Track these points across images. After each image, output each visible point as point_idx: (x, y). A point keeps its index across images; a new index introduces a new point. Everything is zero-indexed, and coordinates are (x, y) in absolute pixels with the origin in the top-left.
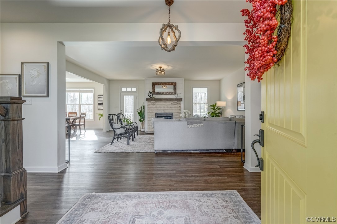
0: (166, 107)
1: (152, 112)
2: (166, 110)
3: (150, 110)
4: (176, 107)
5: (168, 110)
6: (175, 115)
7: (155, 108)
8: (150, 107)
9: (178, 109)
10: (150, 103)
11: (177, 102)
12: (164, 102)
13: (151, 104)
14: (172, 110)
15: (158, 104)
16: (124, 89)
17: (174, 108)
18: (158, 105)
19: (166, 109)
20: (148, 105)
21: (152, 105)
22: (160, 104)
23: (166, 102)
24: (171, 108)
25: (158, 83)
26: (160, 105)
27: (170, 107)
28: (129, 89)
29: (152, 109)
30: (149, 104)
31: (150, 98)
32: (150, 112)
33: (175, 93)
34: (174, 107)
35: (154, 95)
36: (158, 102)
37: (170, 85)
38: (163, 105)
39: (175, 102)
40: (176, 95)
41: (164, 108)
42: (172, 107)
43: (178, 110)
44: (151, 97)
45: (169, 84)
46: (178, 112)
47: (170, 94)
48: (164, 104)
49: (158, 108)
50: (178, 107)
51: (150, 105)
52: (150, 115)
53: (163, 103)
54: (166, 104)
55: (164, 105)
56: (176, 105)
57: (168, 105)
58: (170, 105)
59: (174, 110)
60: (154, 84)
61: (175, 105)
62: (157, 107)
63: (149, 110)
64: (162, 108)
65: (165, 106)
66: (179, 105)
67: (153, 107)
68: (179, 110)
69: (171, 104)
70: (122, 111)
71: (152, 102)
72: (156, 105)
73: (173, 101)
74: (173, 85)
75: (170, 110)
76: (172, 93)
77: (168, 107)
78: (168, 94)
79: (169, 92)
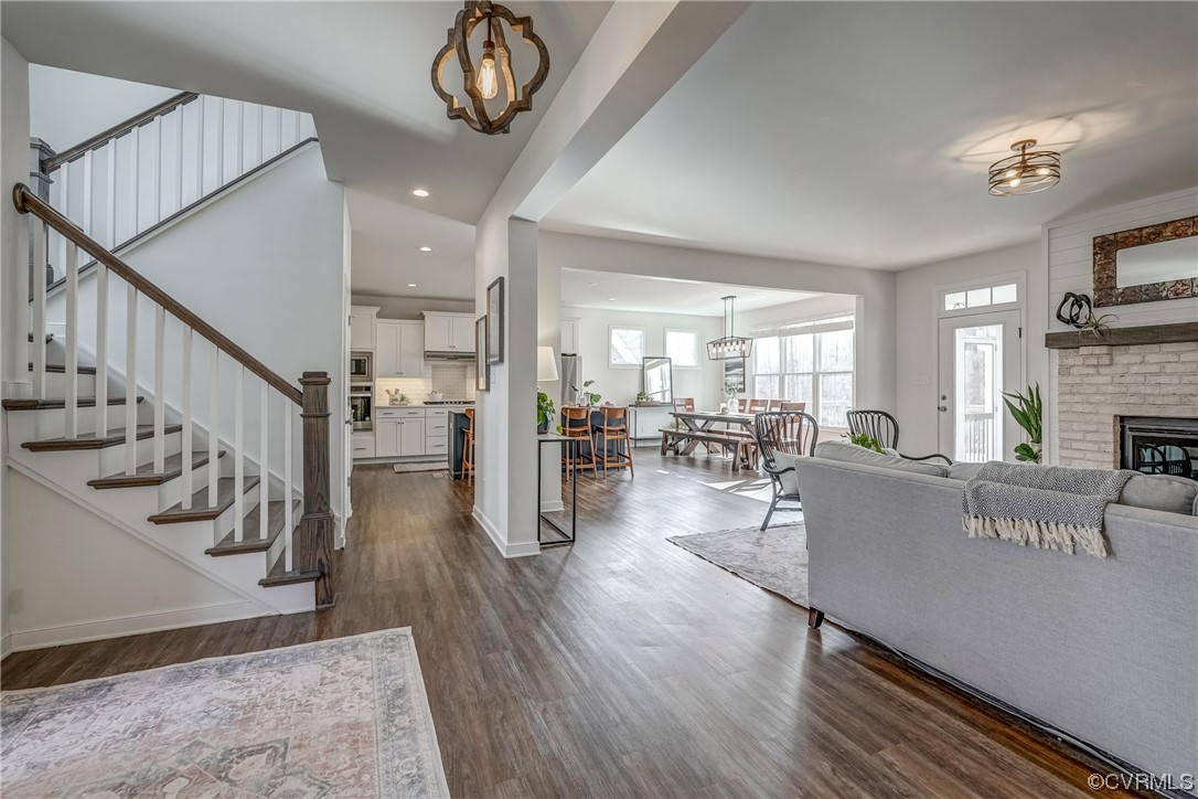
1: (1088, 408)
3: (1078, 398)
7: (1111, 389)
8: (1078, 380)
10: (1073, 358)
13: (1079, 361)
15: (1136, 359)
16: (953, 301)
18: (1133, 368)
20: (1064, 371)
21: (1092, 371)
22: (1152, 358)
25: (1140, 229)
26: (1153, 368)
28: (979, 298)
29: (1094, 389)
30: (1070, 361)
31: (1071, 328)
32: (1079, 408)
35: (1100, 312)
36: (1132, 349)
44: (1082, 321)
49: (1133, 389)
51: (1075, 371)
52: (1077, 427)
60: (1107, 248)
62: (1123, 380)
63: (1067, 397)
67: (1097, 379)
70: (944, 398)
71: (1083, 350)
72: (1119, 369)
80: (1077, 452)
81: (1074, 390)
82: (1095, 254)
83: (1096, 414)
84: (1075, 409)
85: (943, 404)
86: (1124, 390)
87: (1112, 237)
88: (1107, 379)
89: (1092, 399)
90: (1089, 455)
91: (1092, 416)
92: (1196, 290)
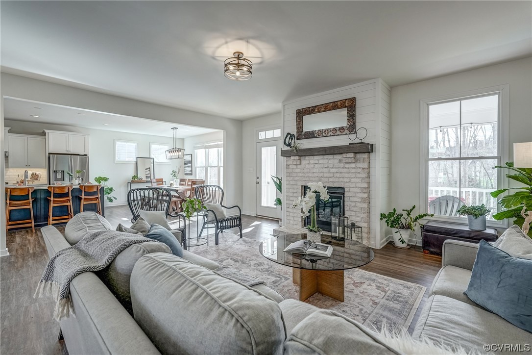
0: (327, 170)
1: (294, 183)
2: (325, 179)
3: (291, 178)
4: (353, 171)
5: (331, 180)
6: (351, 194)
7: (301, 174)
8: (291, 171)
9: (358, 175)
10: (290, 161)
11: (352, 155)
14: (341, 180)
15: (308, 162)
16: (262, 135)
17: (346, 175)
18: (307, 166)
19: (325, 175)
20: (287, 167)
21: (295, 167)
22: (312, 162)
23: (326, 157)
24: (338, 175)
25: (309, 108)
26: (312, 166)
27: (336, 170)
28: (269, 134)
29: (295, 175)
30: (289, 163)
31: (289, 148)
32: (292, 183)
33: (352, 128)
34: (345, 170)
36: (307, 158)
37: (339, 108)
38: (319, 166)
39: (349, 155)
40: (353, 136)
41: (321, 175)
42: (341, 170)
43: (358, 180)
44: (292, 145)
45: (335, 106)
46: (358, 185)
47: (338, 133)
48: (321, 161)
49: (307, 174)
50: (360, 170)
51: (290, 167)
52: (291, 191)
53: (318, 160)
54: (326, 161)
55: (321, 166)
56: (353, 165)
57: (331, 165)
58: (337, 166)
59: (348, 180)
60: (301, 114)
61: (347, 166)
62: (304, 171)
63: (289, 178)
64: (316, 175)
65: (322, 168)
67: (296, 170)
68: (364, 178)
70: (258, 178)
71: (292, 158)
72: (302, 166)
73: (342, 152)
74: (346, 107)
75: (337, 180)
76: (344, 129)
77: (331, 170)
78: (332, 134)
79: (335, 129)
81: (290, 175)
82: (297, 117)
85: (258, 180)
86: (304, 175)
87: (301, 110)
88: (299, 170)
89: (295, 179)
91: (295, 186)
92: (324, 134)
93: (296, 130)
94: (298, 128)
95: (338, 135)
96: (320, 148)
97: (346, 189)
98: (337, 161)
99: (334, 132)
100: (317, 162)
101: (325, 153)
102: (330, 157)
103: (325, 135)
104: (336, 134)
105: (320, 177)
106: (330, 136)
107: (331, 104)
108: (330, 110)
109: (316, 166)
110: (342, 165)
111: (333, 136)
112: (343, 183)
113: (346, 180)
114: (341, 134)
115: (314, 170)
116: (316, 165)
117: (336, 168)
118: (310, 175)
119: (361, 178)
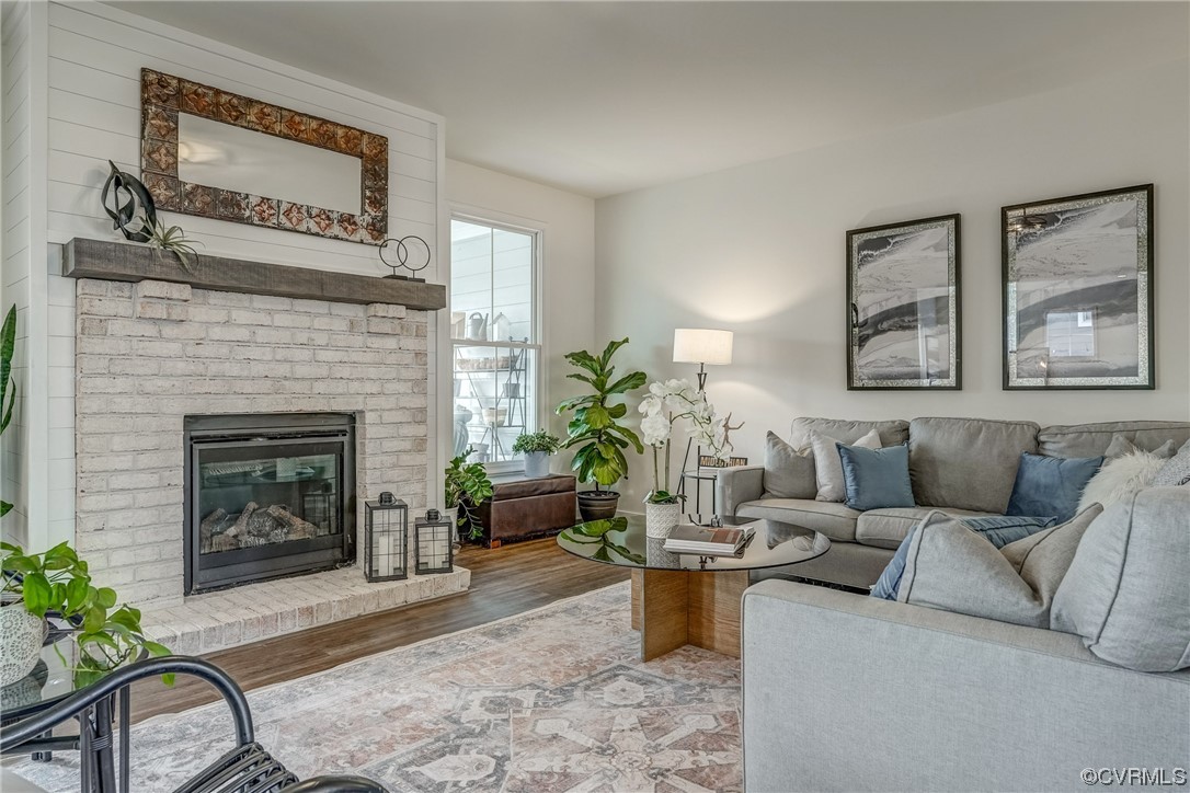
0: (305, 354)
1: (141, 405)
2: (298, 387)
3: (121, 384)
4: (392, 359)
5: (320, 387)
6: (383, 432)
7: (181, 366)
8: (123, 347)
9: (405, 374)
10: (109, 300)
11: (401, 311)
12: (285, 303)
13: (123, 307)
14: (355, 387)
15: (221, 316)
17: (373, 372)
18: (217, 333)
19: (301, 371)
20: (95, 326)
22: (241, 316)
23: (302, 305)
24: (345, 372)
26: (243, 334)
27: (339, 356)
29: (152, 367)
31: (119, 237)
32: (124, 404)
33: (379, 229)
34: (369, 357)
35: (166, 220)
38: (274, 336)
40: (387, 253)
41: (283, 370)
42: (355, 357)
43: (402, 387)
44: (136, 227)
45: (325, 135)
46: (404, 401)
47: (336, 230)
48: (280, 320)
49: (214, 368)
50: (408, 358)
51: (115, 327)
52: (118, 443)
53: (270, 312)
54: (305, 321)
55: (285, 336)
56: (391, 343)
57: (321, 339)
58: (341, 340)
59: (374, 388)
60: (167, 98)
61: (376, 342)
62: (201, 351)
64: (259, 369)
65: (287, 346)
66: (410, 343)
67: (158, 347)
68: (416, 382)
69: (344, 326)
71: (148, 288)
72: (193, 331)
73: (372, 298)
74: (361, 155)
75: (341, 387)
76: (355, 223)
77: (323, 355)
78: (315, 229)
79: (325, 215)
80: (116, 497)
81: (116, 369)
83: (154, 415)
84: (115, 408)
86: (201, 369)
88: (174, 348)
89: (149, 386)
90: (142, 498)
91: (148, 419)
92: (283, 219)
93: (136, 162)
94: (148, 154)
95: (336, 238)
96: (300, 270)
97: (370, 417)
98: (342, 325)
99: (323, 224)
100: (266, 320)
101: (319, 293)
102: (320, 307)
103: (288, 225)
104: (328, 232)
105: (276, 379)
106: (308, 232)
107: (314, 125)
108: (308, 142)
109: (262, 335)
110: (358, 340)
111: (317, 235)
112: (361, 398)
113: (370, 388)
114: (345, 236)
115: (254, 353)
116: (260, 331)
117: (337, 349)
118: (235, 370)
119: (410, 380)
